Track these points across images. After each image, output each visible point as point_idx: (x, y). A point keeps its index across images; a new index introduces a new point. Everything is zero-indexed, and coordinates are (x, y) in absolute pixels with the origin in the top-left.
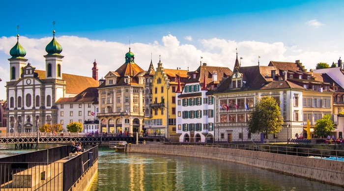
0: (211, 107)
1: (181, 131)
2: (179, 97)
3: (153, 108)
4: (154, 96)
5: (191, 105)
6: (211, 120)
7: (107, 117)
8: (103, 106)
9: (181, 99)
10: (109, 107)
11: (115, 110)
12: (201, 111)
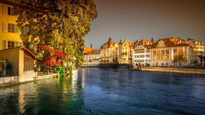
0: (149, 54)
1: (135, 62)
2: (134, 50)
3: (122, 54)
4: (122, 50)
5: (139, 53)
6: (149, 58)
7: (104, 58)
8: (102, 54)
9: (135, 51)
10: (104, 55)
11: (106, 55)
12: (144, 55)
